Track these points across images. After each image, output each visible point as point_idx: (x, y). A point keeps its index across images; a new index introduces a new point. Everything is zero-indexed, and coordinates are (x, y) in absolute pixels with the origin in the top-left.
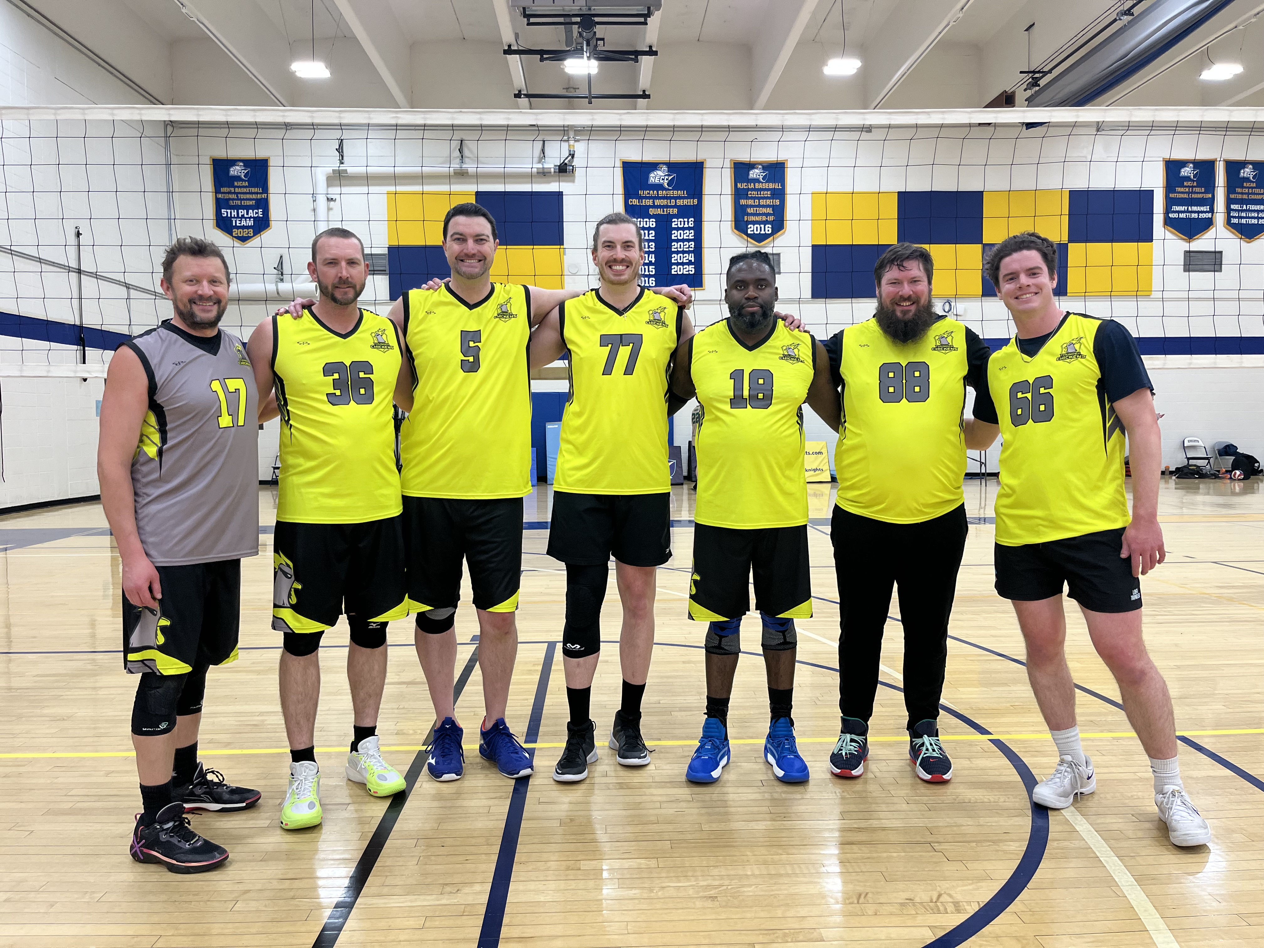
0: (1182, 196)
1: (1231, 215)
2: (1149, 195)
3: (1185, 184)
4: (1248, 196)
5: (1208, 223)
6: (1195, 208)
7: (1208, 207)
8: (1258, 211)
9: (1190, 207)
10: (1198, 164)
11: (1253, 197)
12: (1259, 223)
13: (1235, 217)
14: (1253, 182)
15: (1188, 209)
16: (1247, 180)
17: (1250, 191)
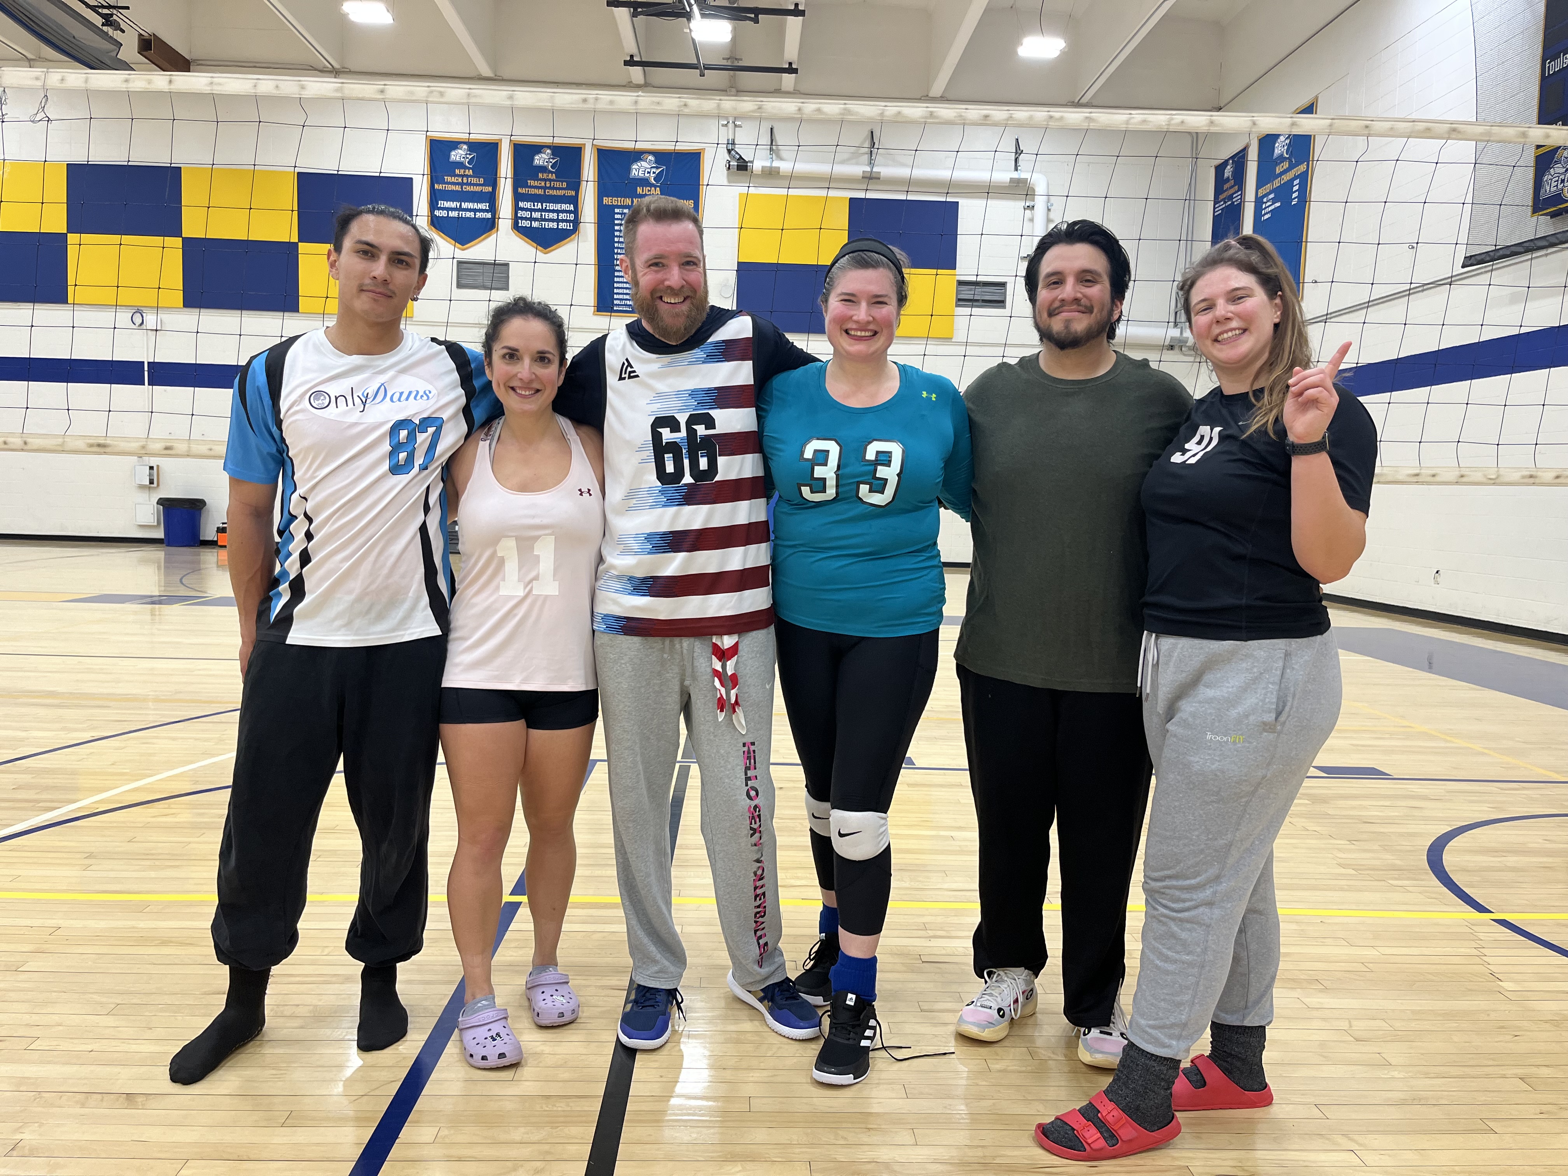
0: (453, 188)
1: (519, 215)
2: (407, 183)
3: (457, 171)
4: (545, 192)
5: (490, 225)
6: (470, 205)
7: (488, 204)
8: (558, 212)
9: (463, 203)
10: (473, 146)
11: (551, 192)
12: (560, 227)
13: (526, 219)
14: (552, 173)
15: (461, 205)
16: (543, 169)
17: (548, 185)
